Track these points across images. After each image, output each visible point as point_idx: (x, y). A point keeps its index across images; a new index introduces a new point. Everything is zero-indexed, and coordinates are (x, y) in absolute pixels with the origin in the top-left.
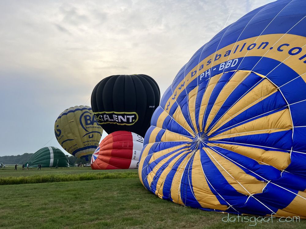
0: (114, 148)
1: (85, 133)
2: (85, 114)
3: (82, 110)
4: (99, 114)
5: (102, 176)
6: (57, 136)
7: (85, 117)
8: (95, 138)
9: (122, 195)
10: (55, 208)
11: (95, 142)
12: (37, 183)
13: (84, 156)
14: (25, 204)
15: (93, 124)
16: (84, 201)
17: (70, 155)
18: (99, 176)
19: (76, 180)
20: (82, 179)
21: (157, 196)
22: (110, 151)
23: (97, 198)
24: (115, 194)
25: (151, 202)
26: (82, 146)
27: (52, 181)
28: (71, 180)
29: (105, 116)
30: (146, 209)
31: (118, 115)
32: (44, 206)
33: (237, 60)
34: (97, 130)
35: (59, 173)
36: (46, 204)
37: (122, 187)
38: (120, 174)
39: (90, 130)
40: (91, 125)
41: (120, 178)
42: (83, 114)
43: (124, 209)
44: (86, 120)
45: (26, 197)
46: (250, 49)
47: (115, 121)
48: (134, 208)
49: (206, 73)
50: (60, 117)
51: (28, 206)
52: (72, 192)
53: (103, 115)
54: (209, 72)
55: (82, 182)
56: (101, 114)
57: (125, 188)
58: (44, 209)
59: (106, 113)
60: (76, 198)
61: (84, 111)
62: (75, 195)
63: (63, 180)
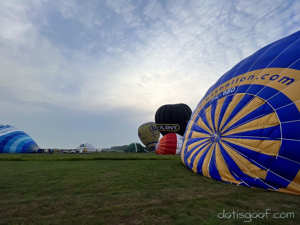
0: (167, 142)
1: (152, 135)
2: (152, 126)
3: (151, 123)
4: (158, 125)
5: (161, 158)
6: (139, 136)
7: (152, 127)
8: (157, 138)
9: (173, 169)
10: (139, 174)
11: (157, 140)
12: (130, 160)
13: (152, 147)
14: (126, 170)
15: (156, 131)
16: (153, 171)
17: (145, 146)
18: (160, 158)
19: (148, 159)
20: (151, 159)
21: (193, 171)
22: (165, 144)
23: (160, 170)
24: (169, 168)
25: (190, 175)
26: (151, 142)
27: (137, 160)
28: (146, 159)
29: (161, 126)
30: (187, 178)
31: (168, 126)
32: (134, 172)
33: (234, 88)
34: (157, 133)
35: (140, 156)
36: (135, 171)
37: (172, 165)
38: (171, 157)
39: (155, 133)
40: (155, 131)
41: (171, 159)
42: (151, 126)
43: (175, 177)
44: (153, 128)
45: (127, 167)
46: (242, 81)
47: (167, 129)
48: (180, 177)
49: (215, 98)
50: (140, 127)
51: (127, 172)
52: (147, 166)
53: (160, 125)
54: (217, 97)
55: (152, 161)
56: (159, 125)
57: (174, 165)
58: (134, 174)
59: (162, 124)
60: (149, 169)
61: (151, 124)
62: (149, 168)
63: (143, 159)
